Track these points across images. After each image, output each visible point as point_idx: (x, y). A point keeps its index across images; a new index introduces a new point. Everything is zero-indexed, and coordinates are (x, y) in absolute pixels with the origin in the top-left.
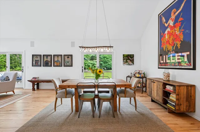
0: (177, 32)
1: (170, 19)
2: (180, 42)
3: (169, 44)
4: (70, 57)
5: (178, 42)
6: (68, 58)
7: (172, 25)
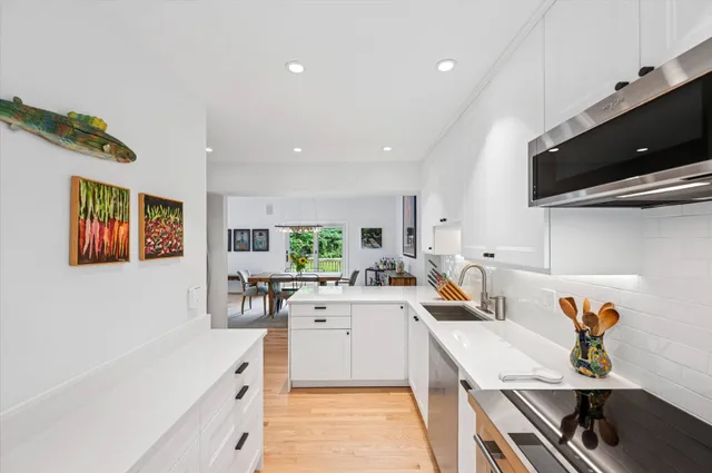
4: (264, 233)
6: (261, 235)
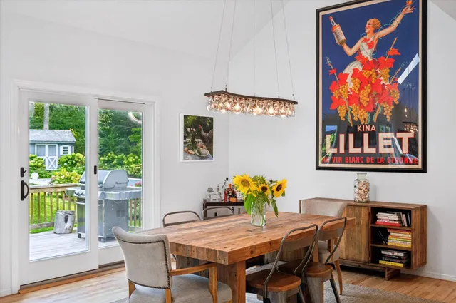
0: (382, 78)
1: (362, 39)
2: (392, 107)
3: (361, 104)
5: (385, 105)
7: (370, 59)
